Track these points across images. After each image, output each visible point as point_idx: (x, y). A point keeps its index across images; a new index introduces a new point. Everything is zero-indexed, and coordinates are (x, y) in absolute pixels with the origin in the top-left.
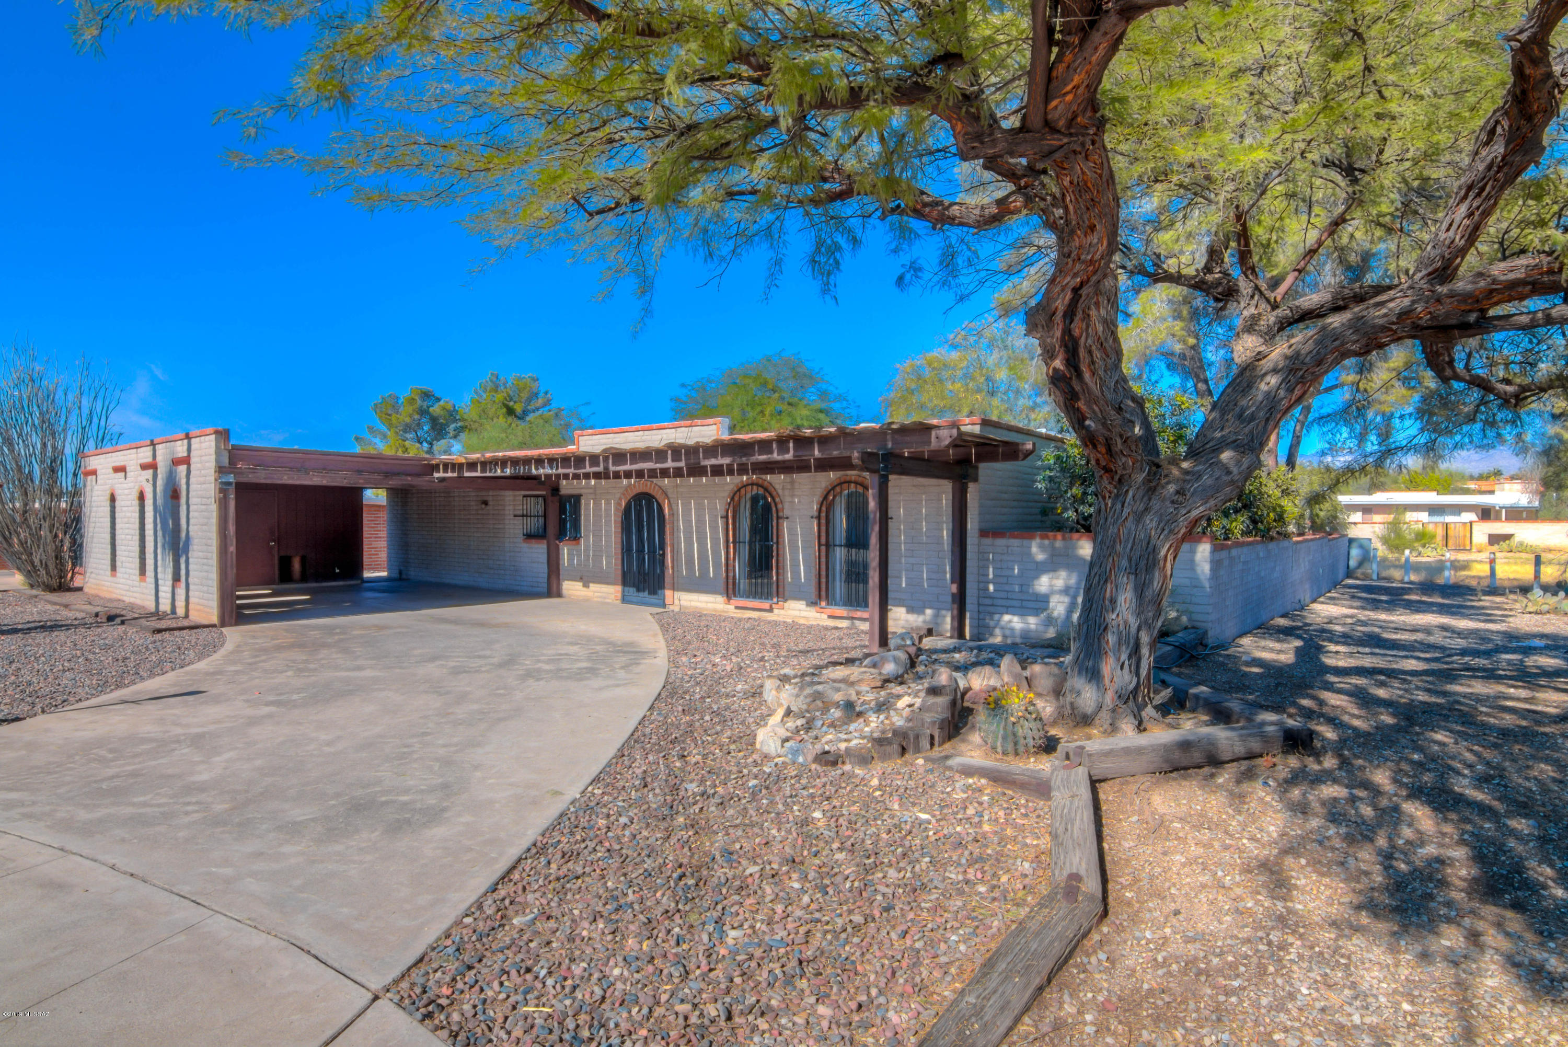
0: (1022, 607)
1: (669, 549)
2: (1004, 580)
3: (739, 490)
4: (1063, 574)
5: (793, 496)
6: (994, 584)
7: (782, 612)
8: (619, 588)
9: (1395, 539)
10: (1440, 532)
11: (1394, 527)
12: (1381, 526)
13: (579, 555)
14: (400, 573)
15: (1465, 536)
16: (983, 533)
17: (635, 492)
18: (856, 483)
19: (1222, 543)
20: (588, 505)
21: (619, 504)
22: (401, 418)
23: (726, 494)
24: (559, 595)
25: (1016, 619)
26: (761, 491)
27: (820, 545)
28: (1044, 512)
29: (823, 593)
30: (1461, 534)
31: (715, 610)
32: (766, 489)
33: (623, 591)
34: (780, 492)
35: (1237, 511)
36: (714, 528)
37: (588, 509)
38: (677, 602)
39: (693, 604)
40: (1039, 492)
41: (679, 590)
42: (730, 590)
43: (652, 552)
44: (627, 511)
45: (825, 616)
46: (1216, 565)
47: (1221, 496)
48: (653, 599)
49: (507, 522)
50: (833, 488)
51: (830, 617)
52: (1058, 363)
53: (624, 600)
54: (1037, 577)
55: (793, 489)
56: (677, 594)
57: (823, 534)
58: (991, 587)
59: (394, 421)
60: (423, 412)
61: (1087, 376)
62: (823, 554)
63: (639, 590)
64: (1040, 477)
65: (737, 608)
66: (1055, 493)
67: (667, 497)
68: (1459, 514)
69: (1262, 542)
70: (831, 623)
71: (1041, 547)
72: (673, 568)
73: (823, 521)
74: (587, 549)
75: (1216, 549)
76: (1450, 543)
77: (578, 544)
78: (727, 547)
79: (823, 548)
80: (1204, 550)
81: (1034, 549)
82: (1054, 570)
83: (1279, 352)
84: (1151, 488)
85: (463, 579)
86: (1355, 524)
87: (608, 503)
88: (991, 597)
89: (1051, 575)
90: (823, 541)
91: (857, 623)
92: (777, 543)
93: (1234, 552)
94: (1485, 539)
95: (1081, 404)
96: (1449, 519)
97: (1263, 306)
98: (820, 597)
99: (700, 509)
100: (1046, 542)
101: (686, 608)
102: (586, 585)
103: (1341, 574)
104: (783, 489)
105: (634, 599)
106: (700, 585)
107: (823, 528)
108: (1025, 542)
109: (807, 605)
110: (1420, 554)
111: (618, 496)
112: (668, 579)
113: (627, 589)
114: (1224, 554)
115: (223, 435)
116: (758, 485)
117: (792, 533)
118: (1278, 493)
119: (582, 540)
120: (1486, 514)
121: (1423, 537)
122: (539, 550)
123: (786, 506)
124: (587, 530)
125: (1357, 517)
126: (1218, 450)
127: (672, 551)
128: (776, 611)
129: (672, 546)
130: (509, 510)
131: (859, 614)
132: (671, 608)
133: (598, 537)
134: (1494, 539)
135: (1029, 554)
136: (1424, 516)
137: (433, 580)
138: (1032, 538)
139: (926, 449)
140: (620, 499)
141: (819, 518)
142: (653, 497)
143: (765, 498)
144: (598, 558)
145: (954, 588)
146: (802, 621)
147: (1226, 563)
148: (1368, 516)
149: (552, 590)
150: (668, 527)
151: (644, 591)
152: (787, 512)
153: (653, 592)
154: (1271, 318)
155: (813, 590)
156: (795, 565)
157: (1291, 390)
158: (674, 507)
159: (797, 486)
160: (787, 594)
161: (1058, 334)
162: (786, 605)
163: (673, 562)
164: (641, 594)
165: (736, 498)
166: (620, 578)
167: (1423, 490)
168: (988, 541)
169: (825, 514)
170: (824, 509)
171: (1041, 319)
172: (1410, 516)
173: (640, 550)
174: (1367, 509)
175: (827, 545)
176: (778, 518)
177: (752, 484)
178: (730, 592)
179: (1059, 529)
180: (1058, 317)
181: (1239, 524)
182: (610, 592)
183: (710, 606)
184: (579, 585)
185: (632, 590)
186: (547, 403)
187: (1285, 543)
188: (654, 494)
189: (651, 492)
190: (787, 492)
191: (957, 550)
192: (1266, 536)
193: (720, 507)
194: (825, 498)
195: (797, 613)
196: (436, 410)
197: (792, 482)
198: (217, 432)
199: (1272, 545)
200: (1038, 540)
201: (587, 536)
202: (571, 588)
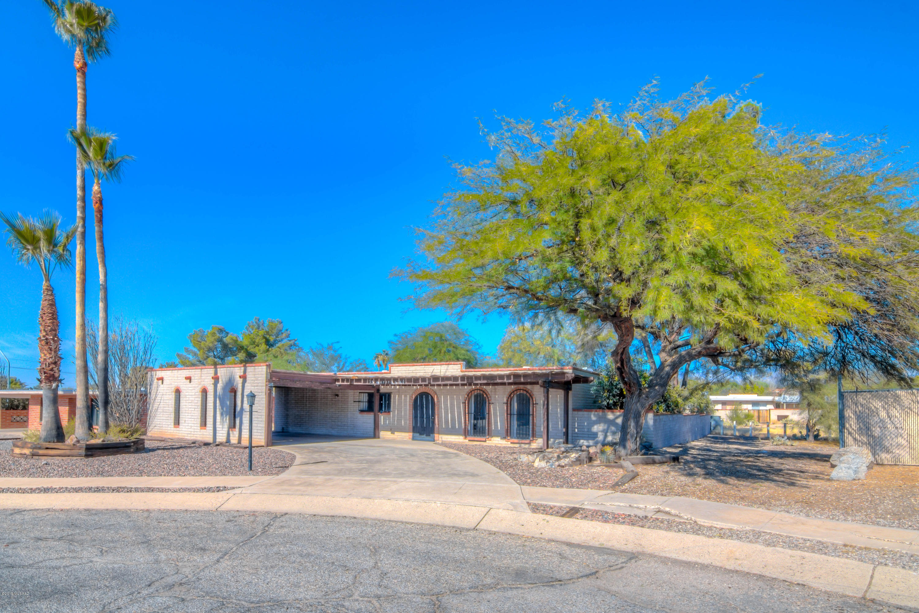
0: (588, 437)
1: (436, 417)
2: (582, 427)
3: (471, 392)
4: (602, 425)
5: (495, 395)
6: (577, 429)
7: (490, 442)
8: (411, 434)
9: (735, 416)
10: (756, 414)
11: (735, 411)
12: (729, 411)
13: (389, 420)
14: (283, 428)
15: (767, 416)
16: (574, 410)
17: (420, 392)
18: (523, 390)
19: (657, 414)
20: (395, 397)
21: (411, 397)
22: (207, 344)
23: (465, 393)
24: (379, 438)
25: (585, 441)
26: (481, 392)
27: (507, 414)
28: (595, 402)
29: (509, 434)
30: (766, 415)
31: (459, 442)
32: (484, 392)
33: (413, 435)
34: (490, 393)
35: (661, 403)
36: (459, 408)
37: (395, 400)
38: (440, 439)
39: (448, 440)
40: (592, 395)
41: (441, 434)
42: (466, 434)
43: (428, 418)
44: (416, 400)
45: (509, 443)
46: (655, 421)
47: (657, 398)
48: (428, 438)
49: (349, 404)
50: (513, 392)
51: (511, 443)
52: (619, 365)
53: (414, 439)
54: (593, 426)
55: (495, 392)
56: (440, 436)
57: (509, 410)
58: (576, 430)
59: (202, 345)
60: (220, 340)
61: (625, 368)
62: (509, 418)
63: (421, 434)
64: (592, 389)
65: (469, 440)
66: (598, 395)
67: (436, 394)
68: (766, 406)
69: (671, 414)
70: (512, 445)
71: (594, 415)
72: (438, 424)
73: (509, 405)
74: (394, 416)
75: (654, 416)
76: (760, 420)
77: (390, 414)
78: (465, 415)
79: (509, 416)
80: (650, 416)
81: (592, 416)
82: (600, 423)
83: (670, 360)
84: (640, 395)
85: (323, 431)
86: (718, 410)
87: (406, 396)
88: (577, 433)
89: (598, 425)
90: (509, 413)
91: (523, 445)
92: (489, 414)
93: (661, 417)
94: (776, 418)
95: (624, 375)
96: (761, 408)
97: (668, 343)
98: (507, 435)
99: (452, 399)
100: (596, 413)
101: (445, 441)
102: (393, 433)
103: (707, 432)
104: (491, 392)
105: (419, 438)
106: (452, 431)
107: (509, 408)
108: (590, 413)
109: (501, 439)
110: (746, 425)
111: (411, 393)
112: (436, 429)
113: (415, 434)
114: (657, 417)
115: (268, 366)
116: (480, 390)
117: (495, 410)
118: (677, 396)
119: (391, 413)
120: (778, 406)
121: (748, 417)
122: (369, 417)
123: (493, 399)
124: (394, 408)
125: (719, 407)
126: (655, 386)
127: (438, 417)
128: (487, 442)
129: (438, 415)
130: (351, 399)
131: (524, 441)
132: (438, 442)
133: (400, 411)
134: (780, 418)
135: (590, 417)
136: (750, 407)
137: (304, 432)
138: (592, 411)
139: (563, 380)
140: (412, 395)
141: (507, 403)
142: (429, 394)
143: (483, 395)
144: (399, 420)
145: (564, 430)
146: (499, 445)
147: (658, 420)
148: (724, 406)
149: (375, 435)
150: (436, 407)
151: (423, 434)
152: (492, 401)
153: (428, 435)
154: (669, 347)
155: (504, 432)
156: (496, 423)
157: (674, 370)
158: (440, 398)
159: (497, 390)
160: (493, 434)
161: (619, 358)
162: (492, 439)
163: (438, 422)
164: (422, 436)
165: (470, 395)
166: (411, 429)
167: (751, 394)
168: (576, 412)
169: (509, 403)
170: (509, 400)
171: (615, 354)
172: (744, 406)
173: (422, 417)
174: (724, 403)
175: (511, 414)
176: (489, 403)
177: (477, 390)
178: (467, 434)
179: (600, 408)
180: (619, 354)
181: (663, 406)
182: (407, 436)
183: (457, 440)
184: (389, 433)
185: (418, 435)
186: (288, 336)
187: (680, 416)
188: (430, 393)
189: (428, 392)
190: (493, 393)
191: (566, 416)
192: (672, 412)
193: (462, 399)
194: (510, 396)
195: (497, 442)
196: (227, 340)
197: (495, 389)
198: (267, 365)
199: (674, 416)
200: (593, 413)
201: (394, 411)
202: (385, 434)
